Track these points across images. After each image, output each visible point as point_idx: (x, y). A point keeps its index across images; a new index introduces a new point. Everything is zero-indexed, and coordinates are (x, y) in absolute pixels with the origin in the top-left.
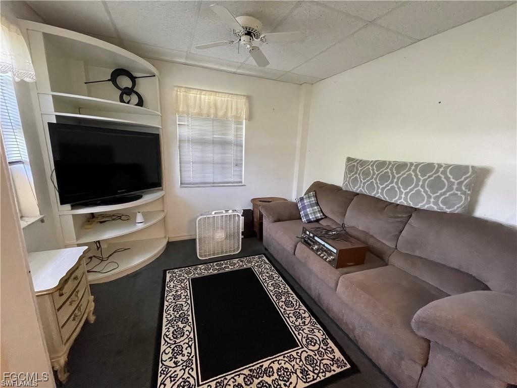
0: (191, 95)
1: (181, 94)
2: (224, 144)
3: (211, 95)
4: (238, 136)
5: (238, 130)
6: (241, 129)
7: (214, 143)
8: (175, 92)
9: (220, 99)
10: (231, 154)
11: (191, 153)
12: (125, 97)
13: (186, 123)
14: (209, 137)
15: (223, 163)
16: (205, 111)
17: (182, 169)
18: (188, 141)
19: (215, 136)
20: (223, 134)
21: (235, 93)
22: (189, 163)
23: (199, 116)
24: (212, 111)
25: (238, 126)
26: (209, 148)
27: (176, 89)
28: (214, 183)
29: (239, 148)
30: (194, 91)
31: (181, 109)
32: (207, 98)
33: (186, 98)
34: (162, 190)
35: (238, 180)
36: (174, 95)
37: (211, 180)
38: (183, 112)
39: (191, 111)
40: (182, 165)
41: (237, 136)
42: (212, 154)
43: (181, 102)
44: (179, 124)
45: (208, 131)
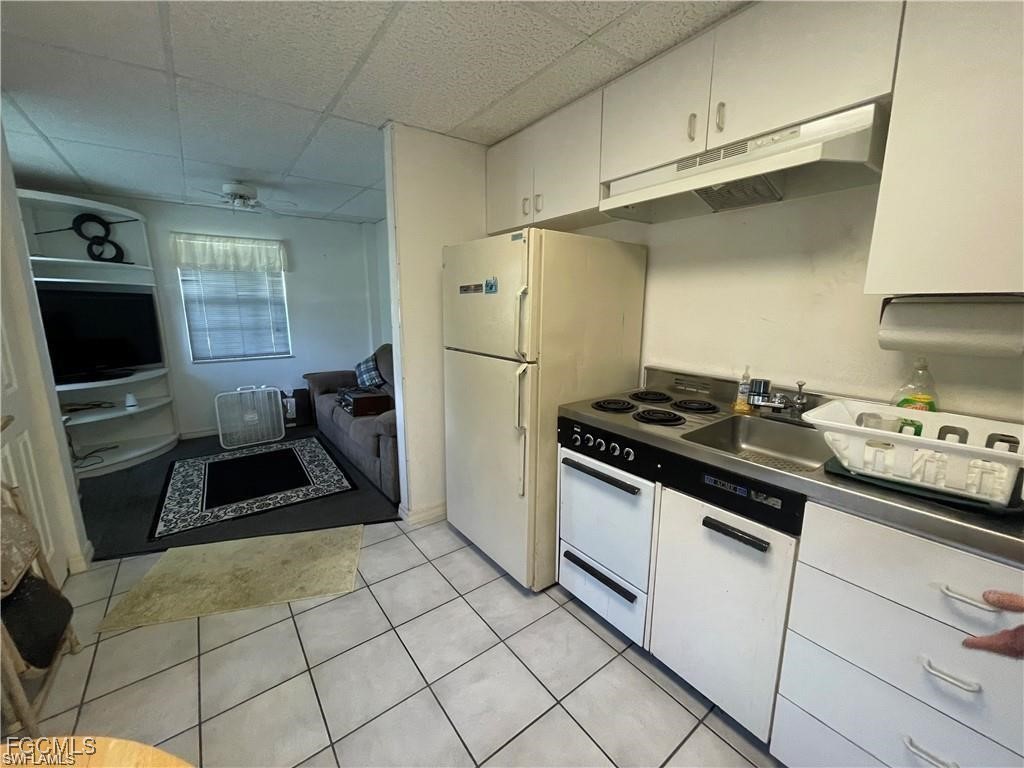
0: (198, 243)
1: (181, 241)
2: (256, 303)
3: (227, 241)
4: (275, 291)
5: (275, 284)
6: (280, 282)
7: (239, 302)
8: (171, 240)
9: (243, 247)
10: (269, 316)
11: (206, 317)
12: (96, 249)
13: (193, 278)
14: (232, 295)
15: (257, 330)
16: (220, 261)
17: (194, 338)
18: (200, 302)
19: (240, 293)
20: (252, 291)
21: (263, 238)
22: (204, 330)
23: (213, 268)
24: (231, 262)
25: (276, 279)
26: (234, 309)
27: (173, 235)
28: (245, 356)
29: (279, 307)
30: (201, 238)
31: (183, 261)
32: (220, 246)
33: (190, 247)
34: (163, 367)
35: (283, 350)
36: (171, 245)
37: (240, 352)
38: (188, 264)
39: (199, 263)
40: (193, 333)
41: (273, 292)
42: (237, 317)
43: (184, 252)
44: (183, 280)
45: (229, 286)
